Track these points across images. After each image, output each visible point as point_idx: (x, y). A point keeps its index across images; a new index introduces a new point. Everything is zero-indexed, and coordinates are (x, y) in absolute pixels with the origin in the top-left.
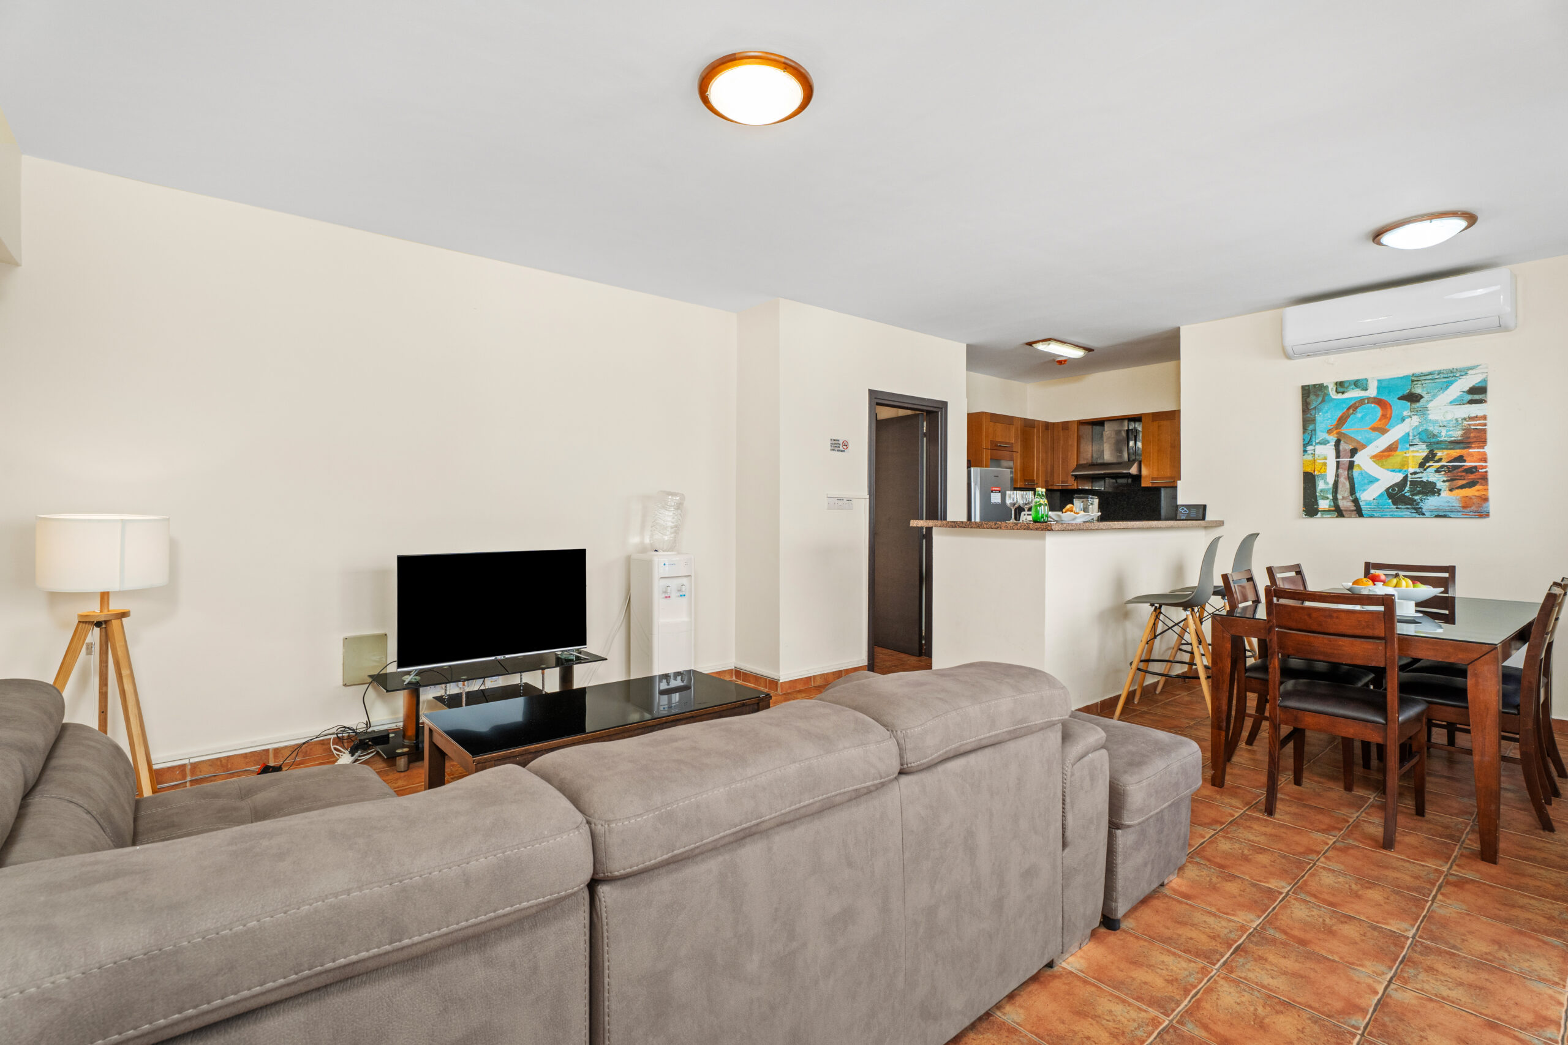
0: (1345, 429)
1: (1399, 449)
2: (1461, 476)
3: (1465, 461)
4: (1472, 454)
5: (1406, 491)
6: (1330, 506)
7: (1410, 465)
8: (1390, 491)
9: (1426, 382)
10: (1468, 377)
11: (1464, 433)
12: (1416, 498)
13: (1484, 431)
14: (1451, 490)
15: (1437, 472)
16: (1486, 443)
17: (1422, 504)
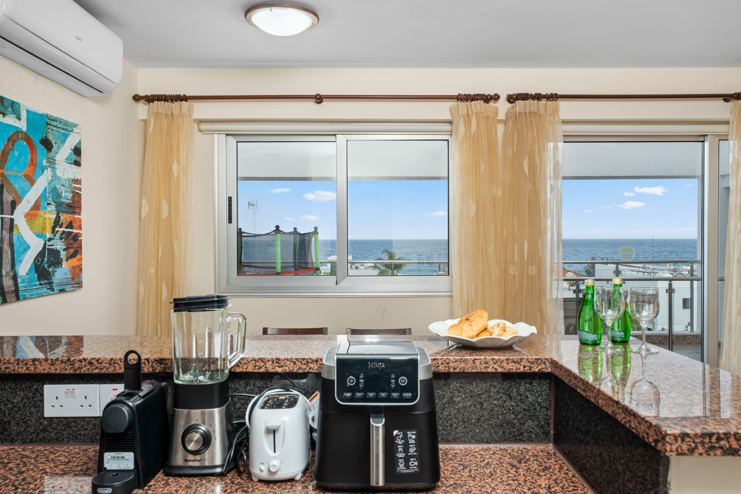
2: (70, 244)
3: (72, 228)
4: (76, 220)
5: (44, 262)
7: (47, 229)
8: (36, 262)
9: (55, 128)
10: (73, 134)
11: (73, 196)
12: (51, 270)
13: (80, 195)
14: (67, 260)
15: (61, 238)
16: (81, 210)
17: (53, 277)
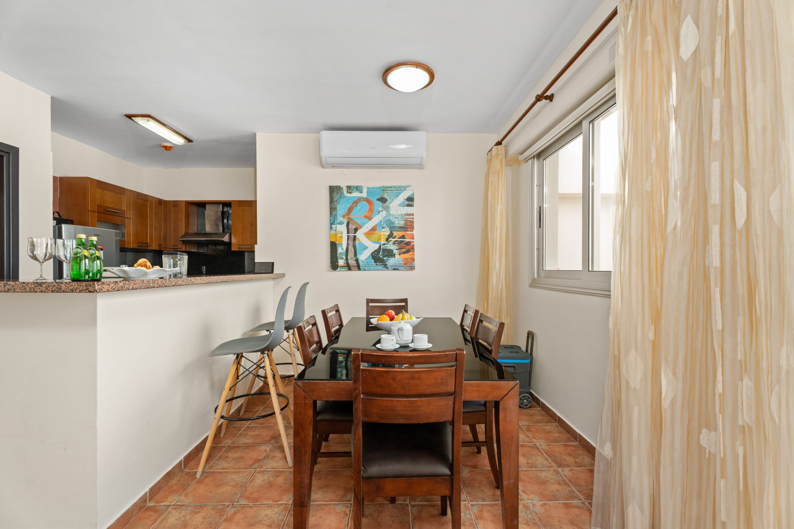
0: (352, 215)
1: (377, 229)
2: (404, 247)
3: (405, 238)
4: (408, 234)
5: (380, 255)
6: (344, 263)
7: (382, 239)
8: (373, 254)
9: (389, 191)
10: (406, 191)
11: (405, 223)
12: (385, 259)
13: (413, 222)
14: (399, 254)
15: (394, 244)
16: (414, 229)
17: (387, 262)
